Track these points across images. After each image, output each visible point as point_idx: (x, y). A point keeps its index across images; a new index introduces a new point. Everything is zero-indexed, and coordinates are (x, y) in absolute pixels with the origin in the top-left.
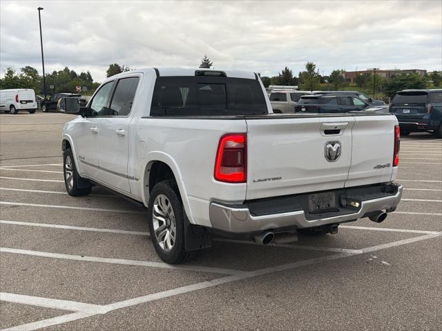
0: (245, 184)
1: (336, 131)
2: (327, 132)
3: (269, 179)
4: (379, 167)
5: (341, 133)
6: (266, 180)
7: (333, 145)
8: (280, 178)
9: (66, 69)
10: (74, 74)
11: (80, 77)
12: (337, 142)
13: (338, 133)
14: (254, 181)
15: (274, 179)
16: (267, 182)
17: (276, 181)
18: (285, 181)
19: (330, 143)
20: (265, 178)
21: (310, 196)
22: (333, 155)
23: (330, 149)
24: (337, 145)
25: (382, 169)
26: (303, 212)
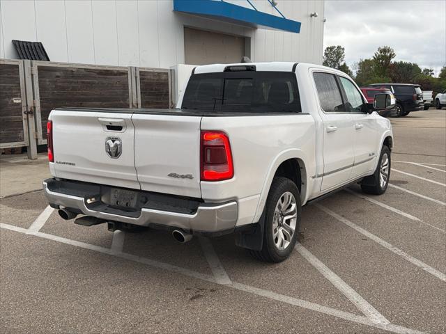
0: (52, 163)
1: (119, 128)
2: (110, 127)
3: (67, 164)
4: (175, 176)
5: (123, 130)
8: (74, 164)
12: (117, 139)
13: (121, 130)
14: (57, 162)
15: (70, 164)
17: (71, 166)
19: (109, 138)
20: (64, 161)
21: (113, 190)
22: (112, 152)
23: (109, 145)
24: (117, 142)
25: (180, 180)
26: (83, 199)
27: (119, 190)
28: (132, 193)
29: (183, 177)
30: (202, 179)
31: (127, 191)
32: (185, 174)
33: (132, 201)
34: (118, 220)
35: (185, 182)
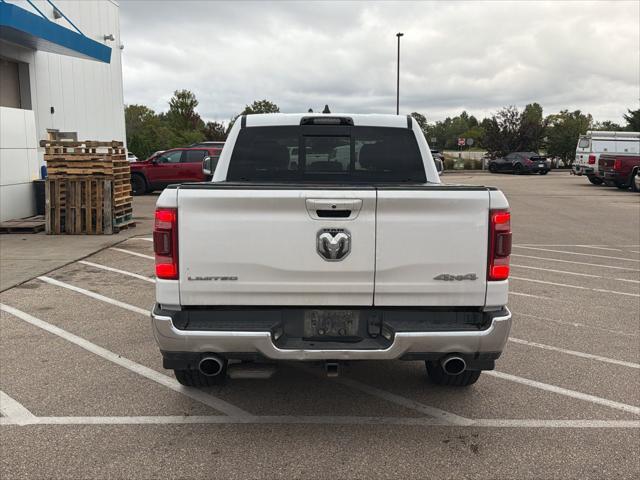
0: (176, 282)
3: (216, 279)
4: (446, 278)
5: (352, 216)
6: (210, 279)
7: (334, 235)
8: (236, 279)
9: (464, 115)
10: (473, 121)
11: (482, 125)
12: (342, 230)
13: (348, 216)
14: (190, 279)
15: (225, 279)
16: (213, 282)
17: (228, 282)
18: (244, 284)
20: (210, 276)
21: (307, 313)
22: (334, 252)
23: (325, 241)
24: (340, 235)
25: (456, 283)
26: (269, 334)
27: (321, 312)
28: (349, 312)
29: (460, 278)
30: (489, 278)
31: (337, 311)
32: (463, 274)
33: (350, 326)
34: (346, 357)
35: (463, 286)
